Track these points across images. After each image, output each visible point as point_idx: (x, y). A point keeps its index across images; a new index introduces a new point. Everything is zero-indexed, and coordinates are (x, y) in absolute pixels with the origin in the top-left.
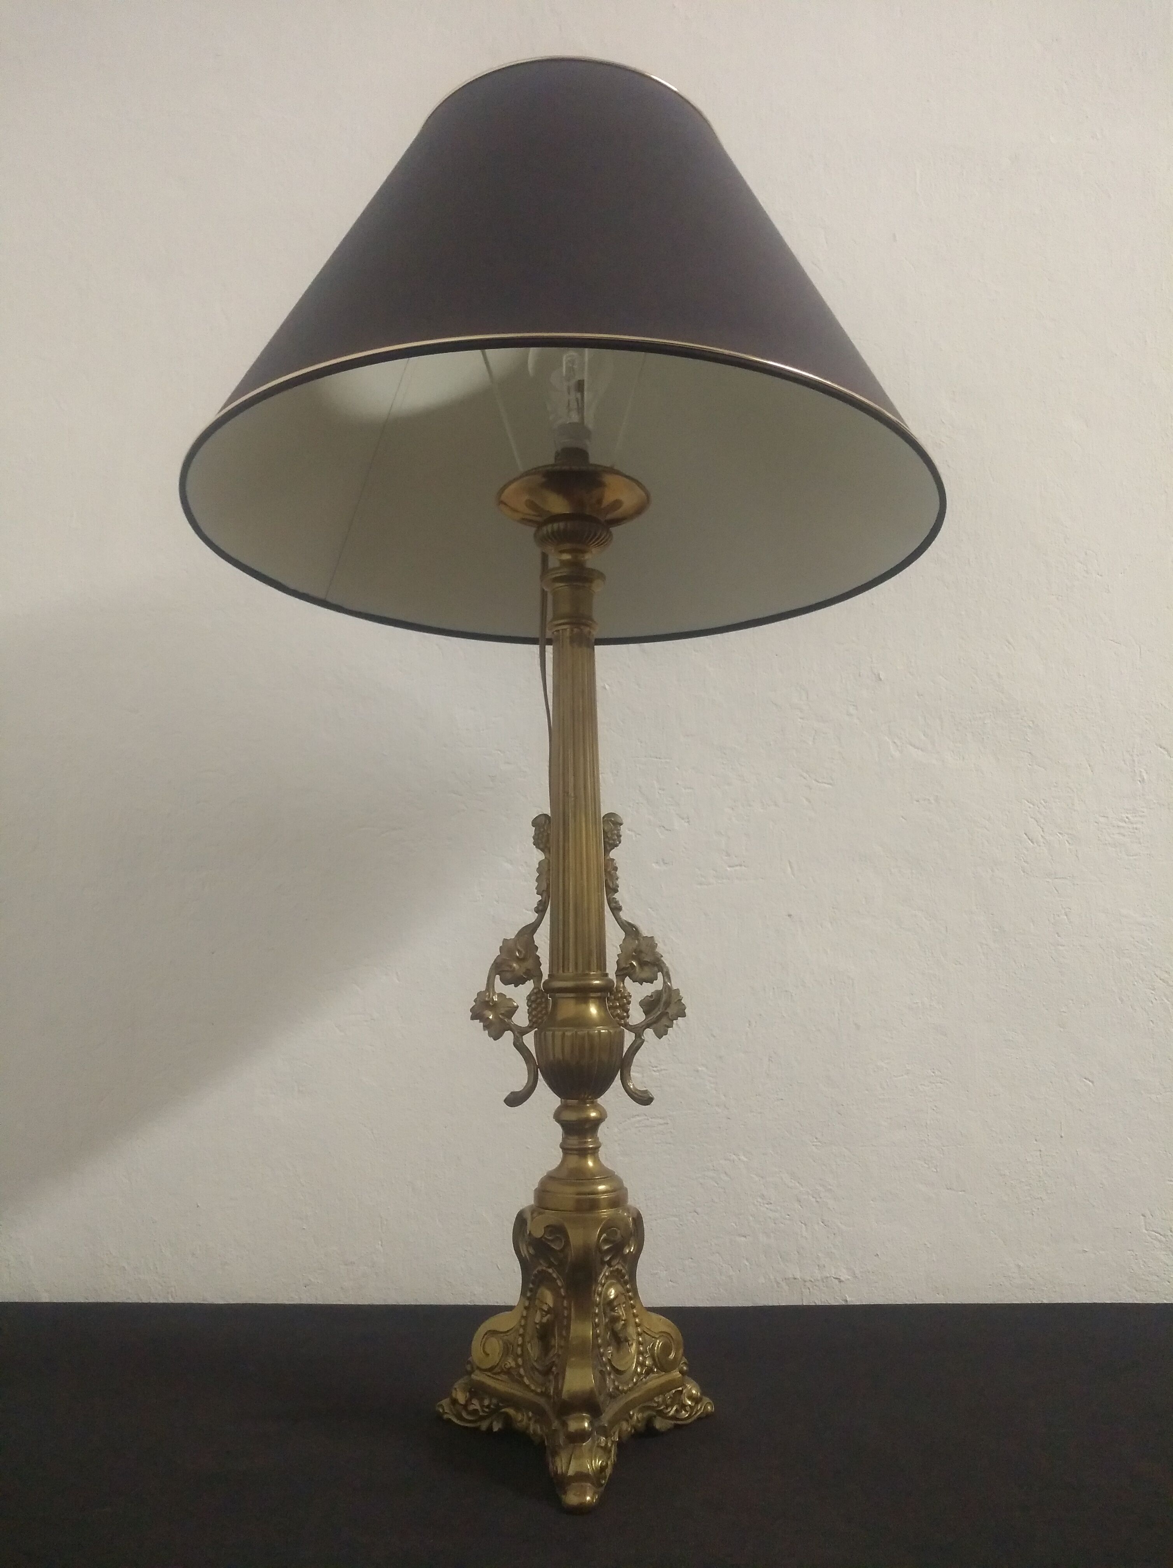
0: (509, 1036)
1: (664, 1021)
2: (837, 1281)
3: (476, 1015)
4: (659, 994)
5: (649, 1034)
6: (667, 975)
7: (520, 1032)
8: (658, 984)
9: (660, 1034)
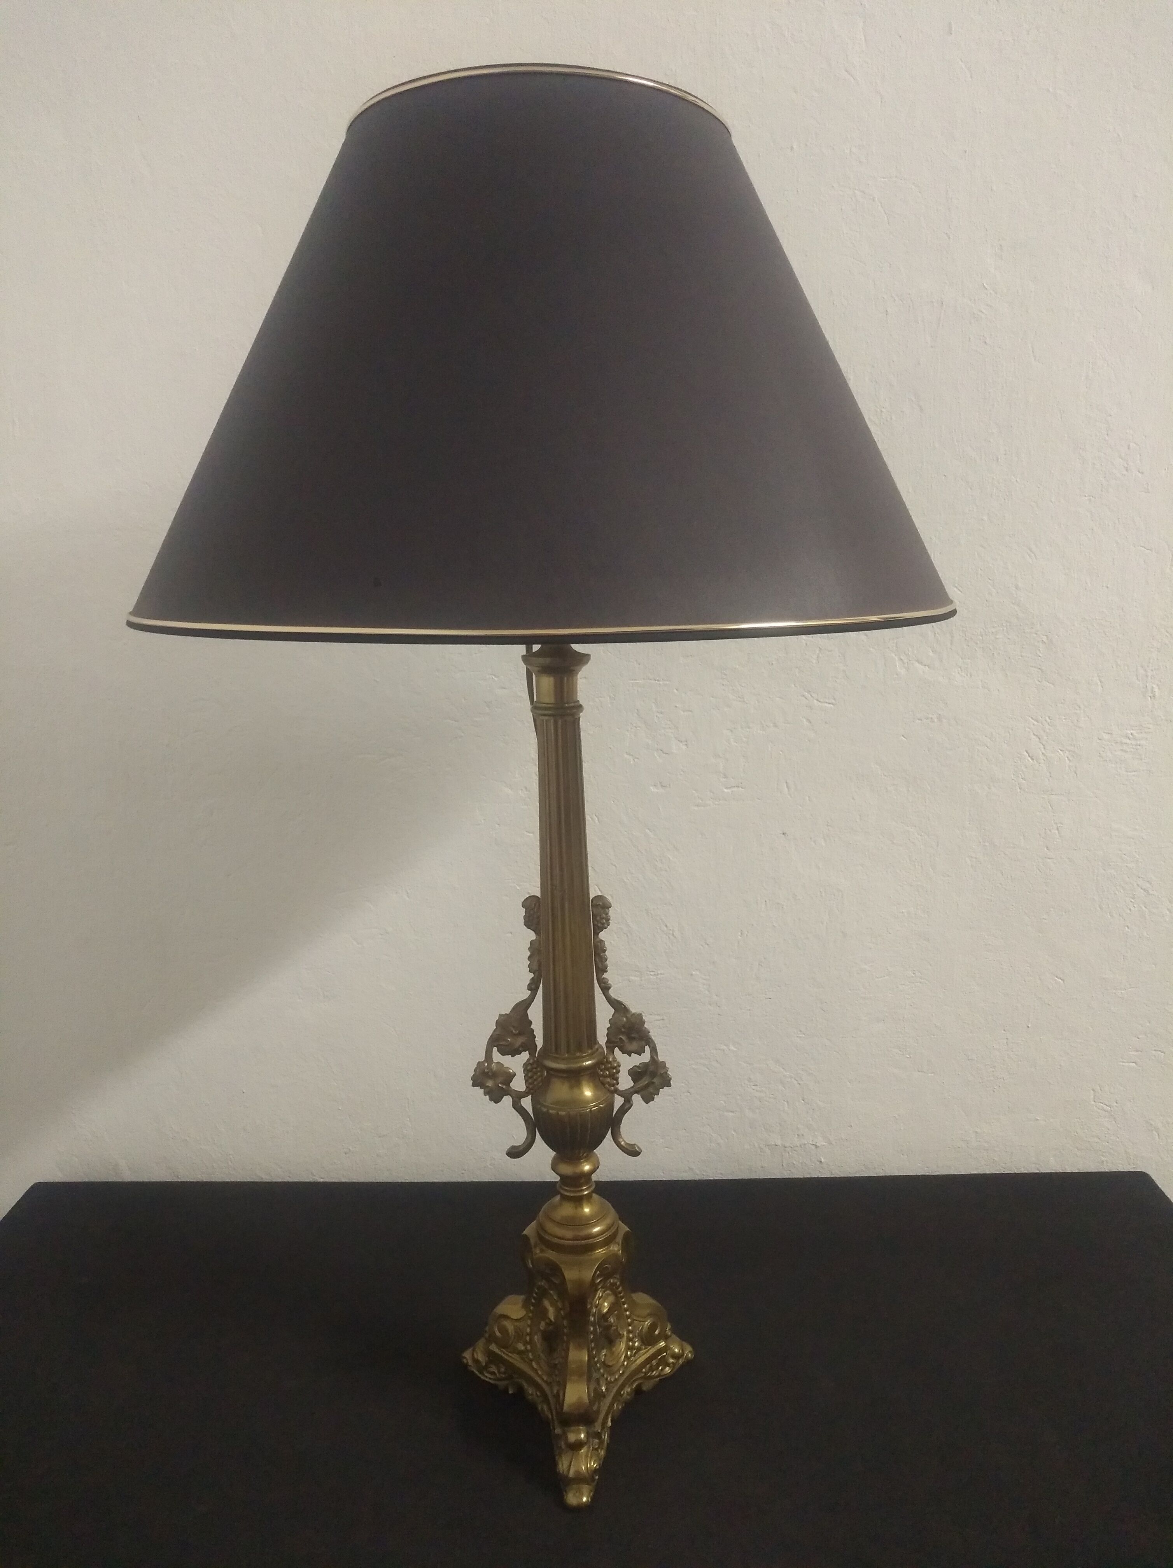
0: (507, 1100)
1: (651, 1090)
2: (813, 1147)
3: (477, 1082)
4: (646, 1065)
5: (637, 1098)
6: (654, 1050)
7: (517, 1097)
8: (646, 1057)
9: (648, 1099)
